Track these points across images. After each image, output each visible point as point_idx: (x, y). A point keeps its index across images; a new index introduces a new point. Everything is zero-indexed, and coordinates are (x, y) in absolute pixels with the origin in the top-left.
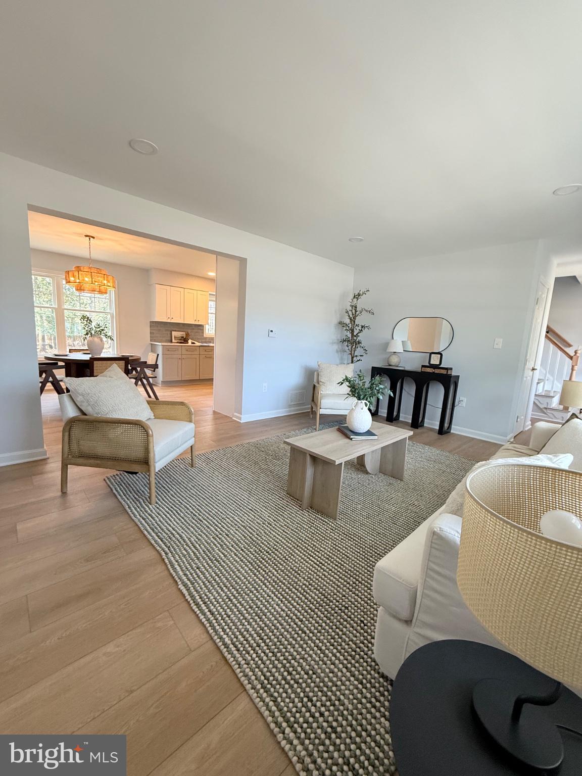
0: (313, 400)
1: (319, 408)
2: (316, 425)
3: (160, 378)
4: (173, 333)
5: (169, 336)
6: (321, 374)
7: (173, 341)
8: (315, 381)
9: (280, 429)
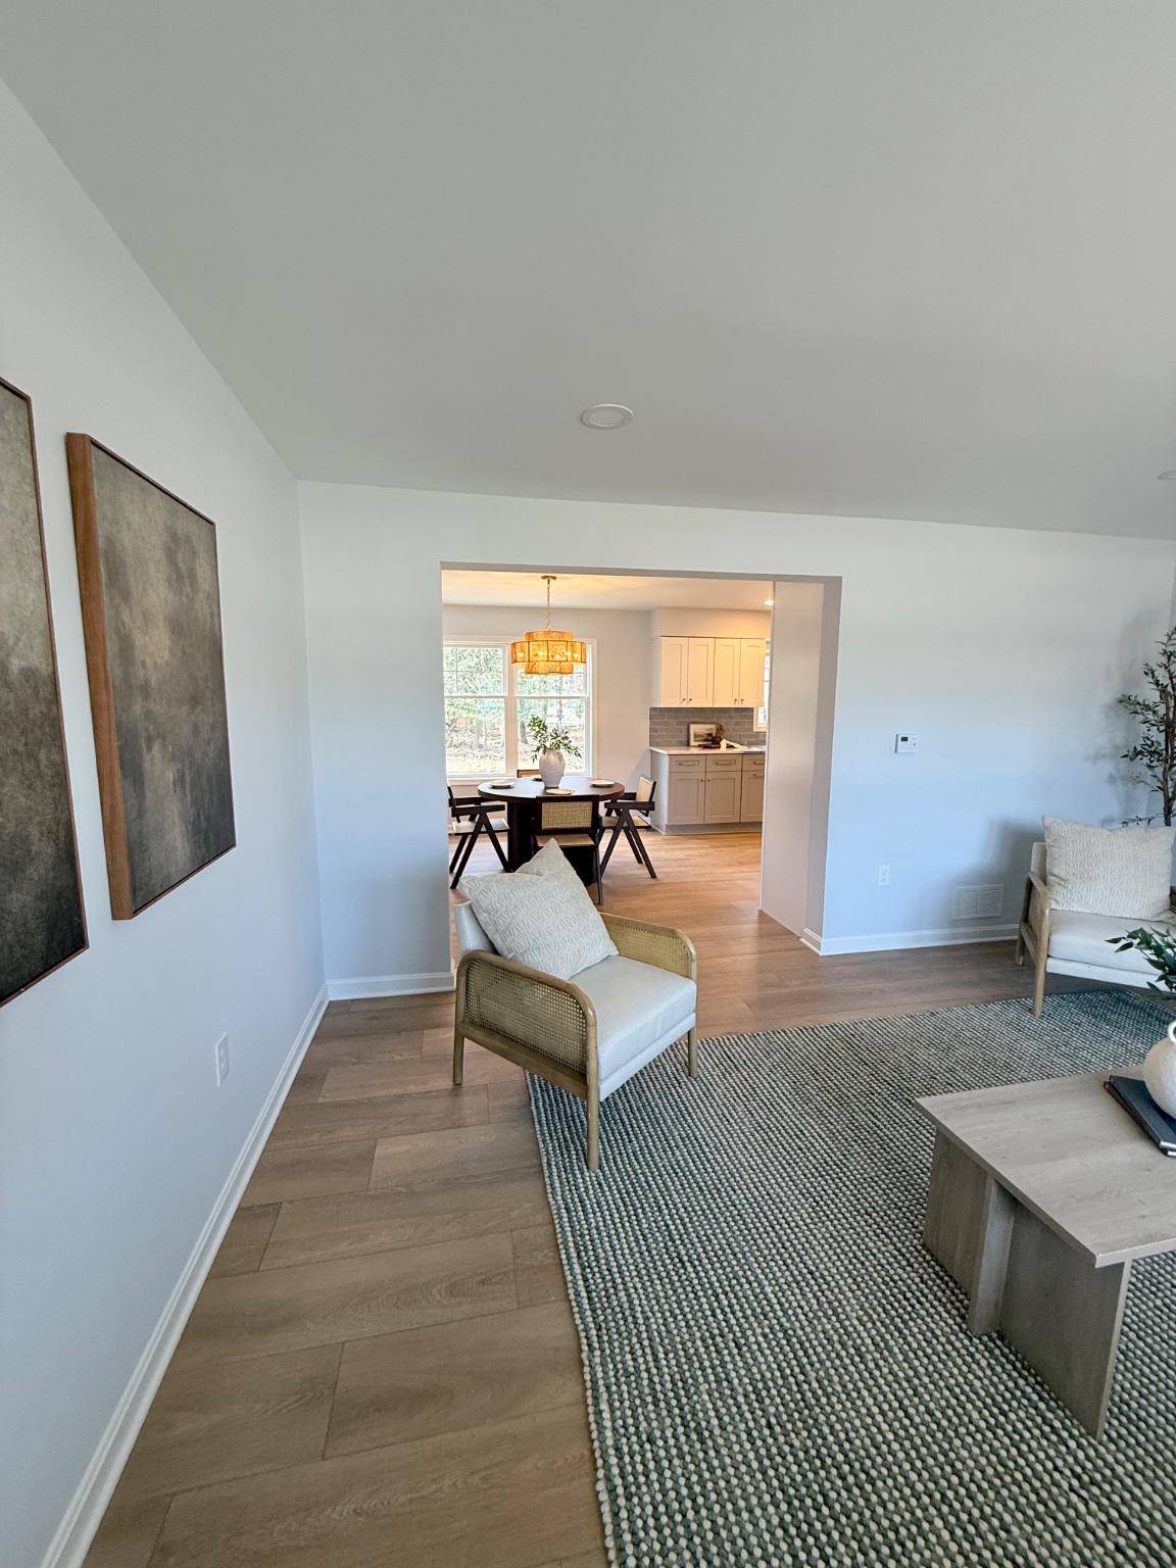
0: (1026, 919)
1: (1044, 955)
2: (1032, 995)
3: (664, 820)
4: (692, 727)
5: (684, 733)
6: (1053, 852)
7: (692, 743)
8: (1032, 869)
9: (921, 990)
